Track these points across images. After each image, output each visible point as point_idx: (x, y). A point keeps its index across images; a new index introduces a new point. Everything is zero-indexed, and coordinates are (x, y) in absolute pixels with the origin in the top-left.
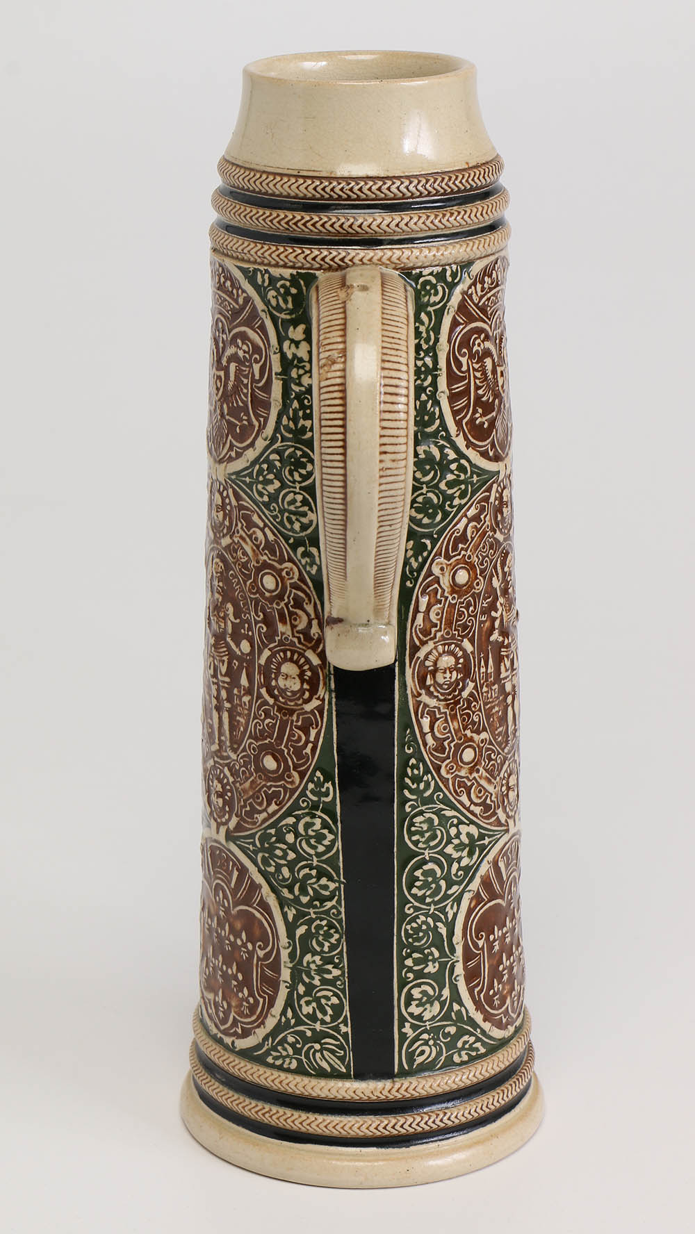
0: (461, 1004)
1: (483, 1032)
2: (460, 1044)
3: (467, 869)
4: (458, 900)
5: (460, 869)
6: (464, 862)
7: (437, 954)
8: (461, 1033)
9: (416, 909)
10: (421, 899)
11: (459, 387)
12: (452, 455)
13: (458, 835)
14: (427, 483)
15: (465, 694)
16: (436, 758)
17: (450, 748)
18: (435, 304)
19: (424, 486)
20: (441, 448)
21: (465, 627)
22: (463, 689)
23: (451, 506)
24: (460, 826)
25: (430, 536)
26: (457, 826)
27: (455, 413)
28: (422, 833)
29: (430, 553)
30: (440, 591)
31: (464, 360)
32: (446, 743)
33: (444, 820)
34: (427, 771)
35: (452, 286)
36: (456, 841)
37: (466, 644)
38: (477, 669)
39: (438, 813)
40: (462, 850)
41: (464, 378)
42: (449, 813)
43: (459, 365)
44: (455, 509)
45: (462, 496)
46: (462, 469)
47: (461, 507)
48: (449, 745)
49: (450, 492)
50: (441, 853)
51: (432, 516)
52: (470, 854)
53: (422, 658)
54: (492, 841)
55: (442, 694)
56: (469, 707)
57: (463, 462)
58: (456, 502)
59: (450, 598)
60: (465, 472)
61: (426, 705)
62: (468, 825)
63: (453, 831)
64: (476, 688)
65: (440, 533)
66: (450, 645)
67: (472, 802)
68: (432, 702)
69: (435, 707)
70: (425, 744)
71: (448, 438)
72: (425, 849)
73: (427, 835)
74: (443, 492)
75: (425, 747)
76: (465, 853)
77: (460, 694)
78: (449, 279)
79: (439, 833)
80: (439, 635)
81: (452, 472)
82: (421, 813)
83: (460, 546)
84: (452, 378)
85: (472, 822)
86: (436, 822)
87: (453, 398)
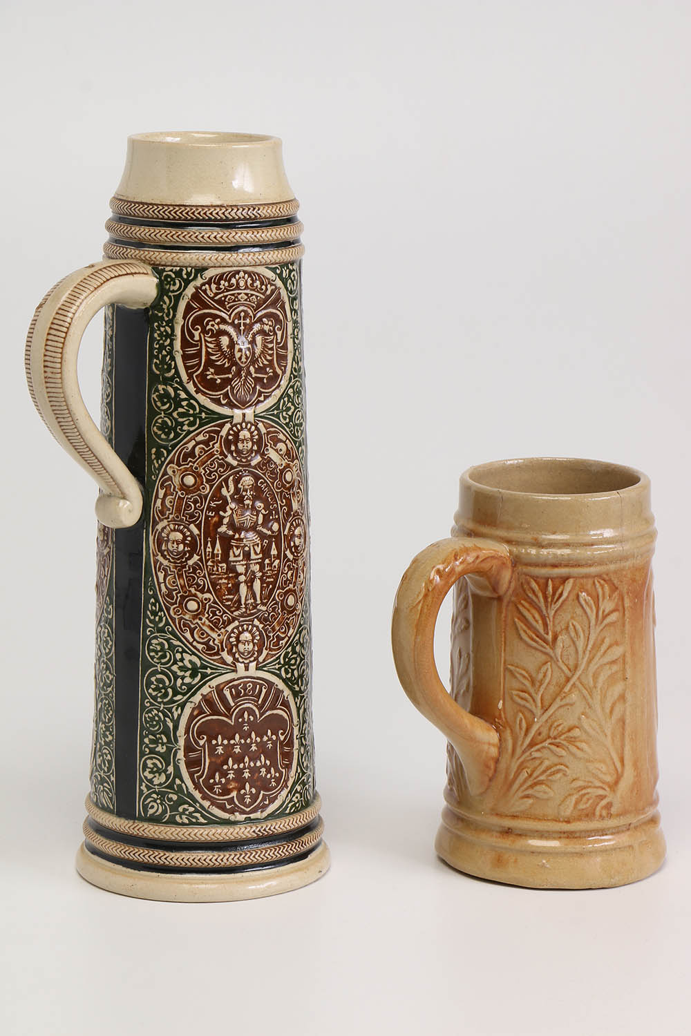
0: (182, 781)
1: (201, 806)
2: (181, 809)
3: (190, 686)
4: (183, 706)
5: (183, 684)
6: (187, 680)
7: (165, 740)
8: (181, 802)
9: (152, 704)
10: (155, 698)
11: (191, 351)
12: (183, 395)
13: (182, 660)
14: (164, 411)
15: (191, 562)
16: (168, 602)
17: (177, 597)
18: (173, 291)
19: (163, 412)
20: (176, 389)
21: (192, 516)
22: (189, 558)
23: (181, 430)
24: (184, 654)
25: (166, 448)
26: (181, 653)
27: (187, 368)
28: (157, 652)
29: (166, 459)
30: (173, 486)
31: (196, 334)
32: (174, 593)
33: (172, 647)
34: (161, 610)
35: (187, 282)
36: (180, 664)
37: (192, 527)
38: (202, 548)
39: (168, 640)
40: (186, 671)
41: (197, 346)
42: (176, 643)
43: (192, 336)
44: (184, 433)
45: (191, 424)
46: (191, 406)
47: (189, 432)
48: (176, 594)
49: (181, 420)
50: (169, 668)
51: (168, 434)
52: (193, 676)
53: (160, 530)
54: (214, 673)
55: (173, 558)
56: (194, 572)
57: (192, 401)
58: (185, 428)
59: (179, 493)
60: (194, 409)
61: (161, 564)
62: (191, 655)
63: (178, 656)
64: (201, 560)
65: (174, 446)
66: (179, 525)
67: (195, 640)
68: (165, 563)
69: (166, 566)
70: (160, 591)
71: (181, 383)
72: (158, 663)
73: (160, 654)
74: (176, 420)
75: (160, 593)
76: (188, 673)
77: (186, 561)
78: (185, 277)
79: (168, 654)
80: (171, 516)
81: (183, 407)
82: (156, 638)
83: (189, 459)
84: (185, 344)
85: (194, 654)
86: (166, 646)
87: (186, 358)
